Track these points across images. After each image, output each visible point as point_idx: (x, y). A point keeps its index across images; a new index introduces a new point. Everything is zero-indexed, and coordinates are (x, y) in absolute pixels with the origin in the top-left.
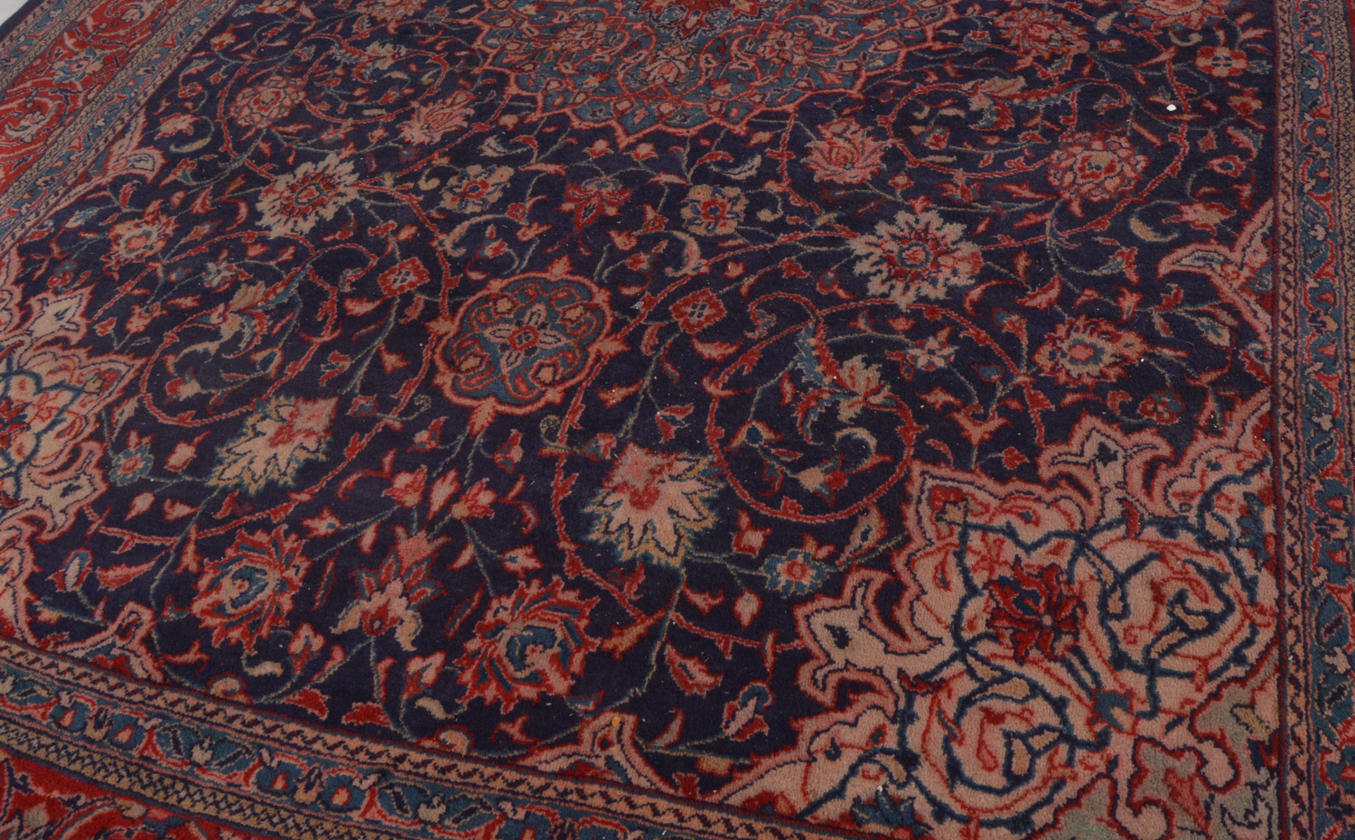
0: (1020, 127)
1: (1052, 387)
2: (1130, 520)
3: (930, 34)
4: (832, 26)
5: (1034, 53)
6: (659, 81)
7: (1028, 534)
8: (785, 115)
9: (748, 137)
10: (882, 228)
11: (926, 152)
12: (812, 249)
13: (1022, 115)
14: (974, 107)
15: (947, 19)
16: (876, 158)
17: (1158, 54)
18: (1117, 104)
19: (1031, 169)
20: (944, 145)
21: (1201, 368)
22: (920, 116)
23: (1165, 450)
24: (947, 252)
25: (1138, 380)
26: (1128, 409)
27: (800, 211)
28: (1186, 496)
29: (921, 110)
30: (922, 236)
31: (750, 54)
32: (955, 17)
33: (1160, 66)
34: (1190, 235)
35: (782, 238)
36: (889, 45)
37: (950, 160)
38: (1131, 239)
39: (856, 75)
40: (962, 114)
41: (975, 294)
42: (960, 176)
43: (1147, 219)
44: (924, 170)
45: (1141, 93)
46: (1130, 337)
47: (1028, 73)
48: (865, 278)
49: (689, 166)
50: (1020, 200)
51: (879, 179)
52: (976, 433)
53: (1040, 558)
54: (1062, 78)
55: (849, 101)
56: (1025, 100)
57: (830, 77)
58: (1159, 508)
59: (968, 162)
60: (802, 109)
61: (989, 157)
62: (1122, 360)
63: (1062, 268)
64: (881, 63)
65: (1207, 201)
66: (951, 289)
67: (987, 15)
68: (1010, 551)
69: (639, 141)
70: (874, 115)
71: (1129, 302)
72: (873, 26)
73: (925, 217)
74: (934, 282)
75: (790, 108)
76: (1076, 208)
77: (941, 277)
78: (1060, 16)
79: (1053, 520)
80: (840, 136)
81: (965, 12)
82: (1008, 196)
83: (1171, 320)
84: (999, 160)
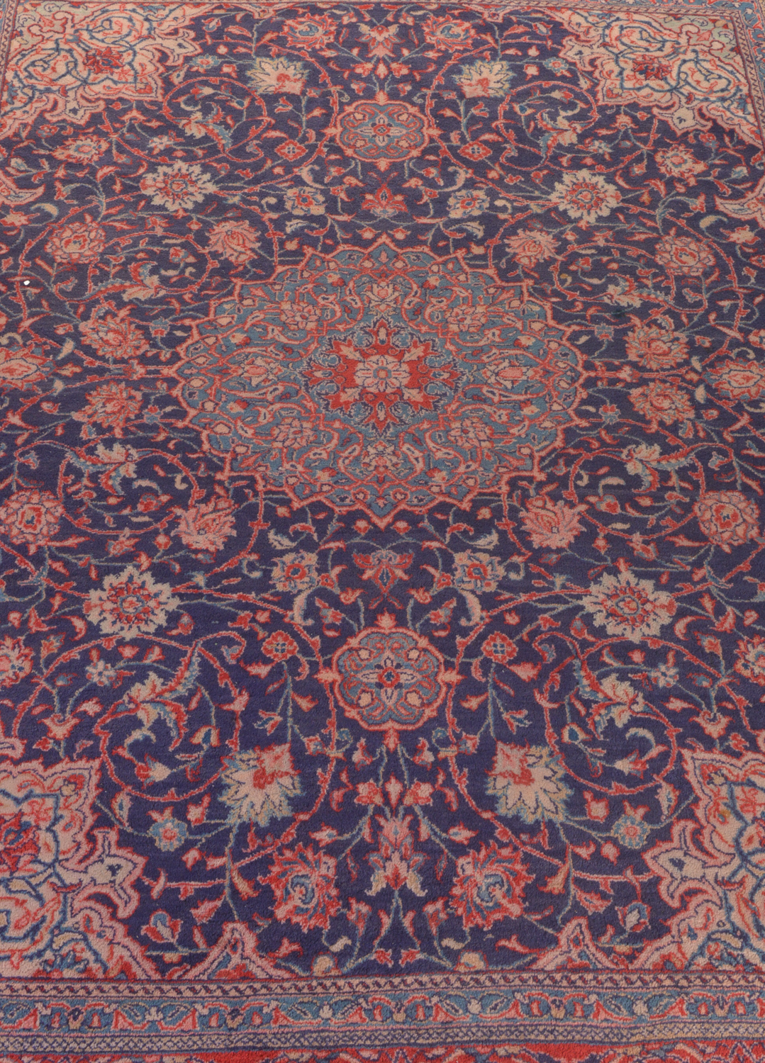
0: (125, 264)
1: (100, 134)
2: (64, 92)
3: (195, 331)
4: (270, 336)
5: (118, 320)
6: (383, 284)
7: (108, 83)
8: (282, 263)
9: (301, 245)
10: (200, 199)
11: (183, 246)
12: (238, 184)
13: (123, 274)
14: (155, 278)
15: (184, 346)
16: (213, 239)
17: (31, 326)
18: (62, 286)
19: (116, 239)
20: (172, 251)
21: (28, 147)
22: (190, 270)
23: (47, 116)
24: (160, 189)
25: (58, 140)
26: (63, 128)
27: (250, 203)
28: (40, 100)
29: (191, 274)
30: (176, 196)
31: (324, 308)
32: (178, 349)
33: (32, 315)
34: (24, 209)
35: (258, 188)
36: (224, 321)
37: (167, 241)
38: (58, 204)
39: (242, 298)
40: (163, 272)
41: (142, 171)
42: (159, 232)
43: (49, 215)
44: (182, 234)
45: (45, 294)
46: (62, 157)
47: (121, 304)
48: (204, 172)
49: (332, 226)
50: (122, 221)
51: (208, 226)
52: (135, 113)
53: (102, 76)
54: (97, 302)
55: (241, 275)
56: (122, 285)
57: (259, 293)
58: (52, 96)
59: (156, 241)
60: (273, 269)
61: (142, 245)
62: (66, 148)
63: (96, 185)
64: (226, 307)
65: (13, 227)
66: (155, 171)
67: (155, 351)
68: (115, 77)
69: (374, 240)
70: (222, 268)
71: (61, 173)
72: (239, 338)
73: (176, 207)
74: (165, 174)
75: (280, 269)
76: (88, 218)
77: (161, 178)
78: (100, 353)
79: (97, 88)
80: (241, 253)
81: (173, 354)
82: (129, 222)
83: (39, 167)
84: (135, 244)
